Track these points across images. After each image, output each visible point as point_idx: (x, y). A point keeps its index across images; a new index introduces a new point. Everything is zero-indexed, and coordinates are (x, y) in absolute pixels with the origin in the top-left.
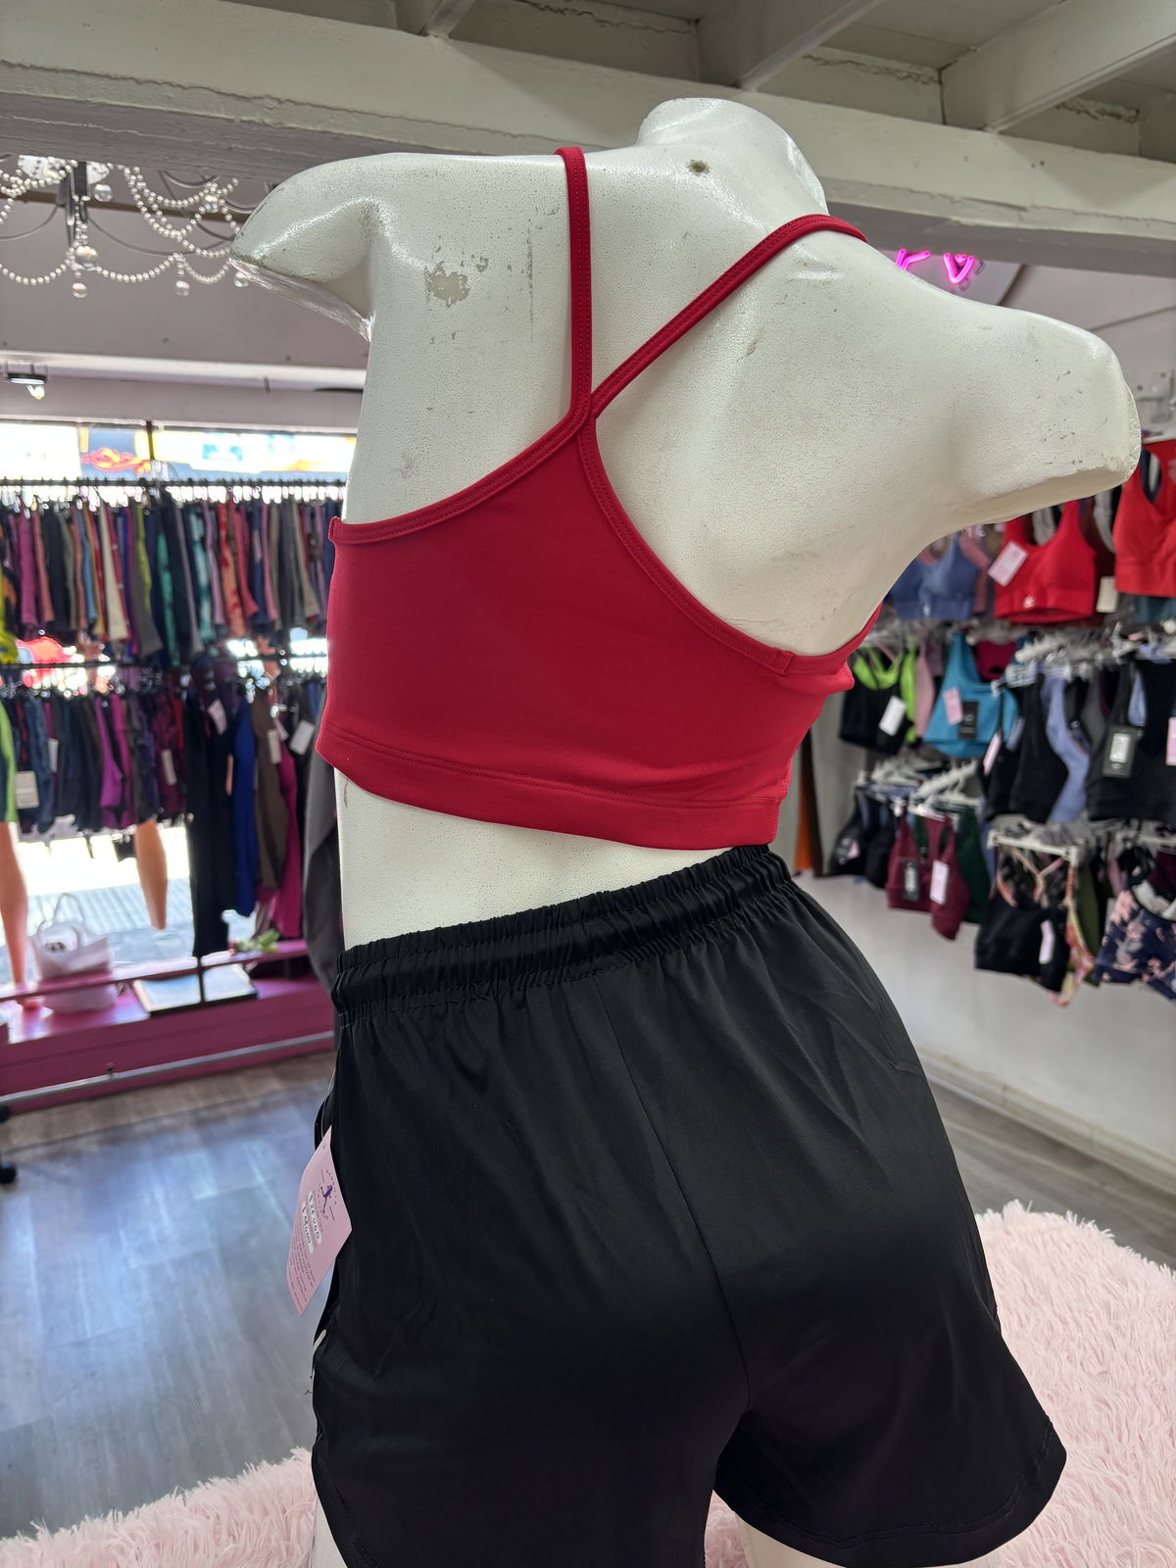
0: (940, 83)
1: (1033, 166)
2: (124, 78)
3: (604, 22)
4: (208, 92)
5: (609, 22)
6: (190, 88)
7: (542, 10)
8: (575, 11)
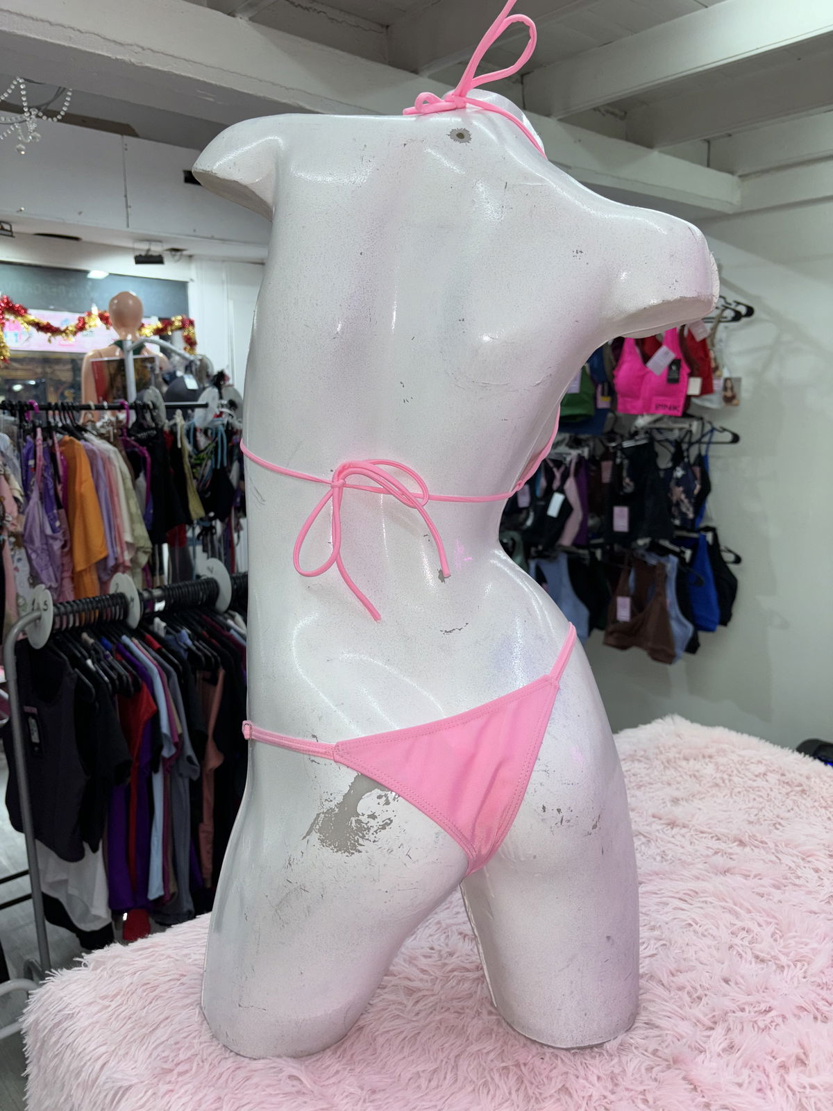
0: (522, 83)
1: (575, 142)
2: (42, 21)
3: (333, 19)
4: (97, 37)
5: (336, 20)
6: (86, 33)
7: (296, 6)
8: (315, 10)
